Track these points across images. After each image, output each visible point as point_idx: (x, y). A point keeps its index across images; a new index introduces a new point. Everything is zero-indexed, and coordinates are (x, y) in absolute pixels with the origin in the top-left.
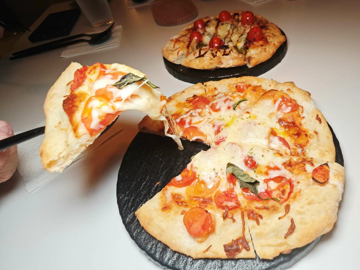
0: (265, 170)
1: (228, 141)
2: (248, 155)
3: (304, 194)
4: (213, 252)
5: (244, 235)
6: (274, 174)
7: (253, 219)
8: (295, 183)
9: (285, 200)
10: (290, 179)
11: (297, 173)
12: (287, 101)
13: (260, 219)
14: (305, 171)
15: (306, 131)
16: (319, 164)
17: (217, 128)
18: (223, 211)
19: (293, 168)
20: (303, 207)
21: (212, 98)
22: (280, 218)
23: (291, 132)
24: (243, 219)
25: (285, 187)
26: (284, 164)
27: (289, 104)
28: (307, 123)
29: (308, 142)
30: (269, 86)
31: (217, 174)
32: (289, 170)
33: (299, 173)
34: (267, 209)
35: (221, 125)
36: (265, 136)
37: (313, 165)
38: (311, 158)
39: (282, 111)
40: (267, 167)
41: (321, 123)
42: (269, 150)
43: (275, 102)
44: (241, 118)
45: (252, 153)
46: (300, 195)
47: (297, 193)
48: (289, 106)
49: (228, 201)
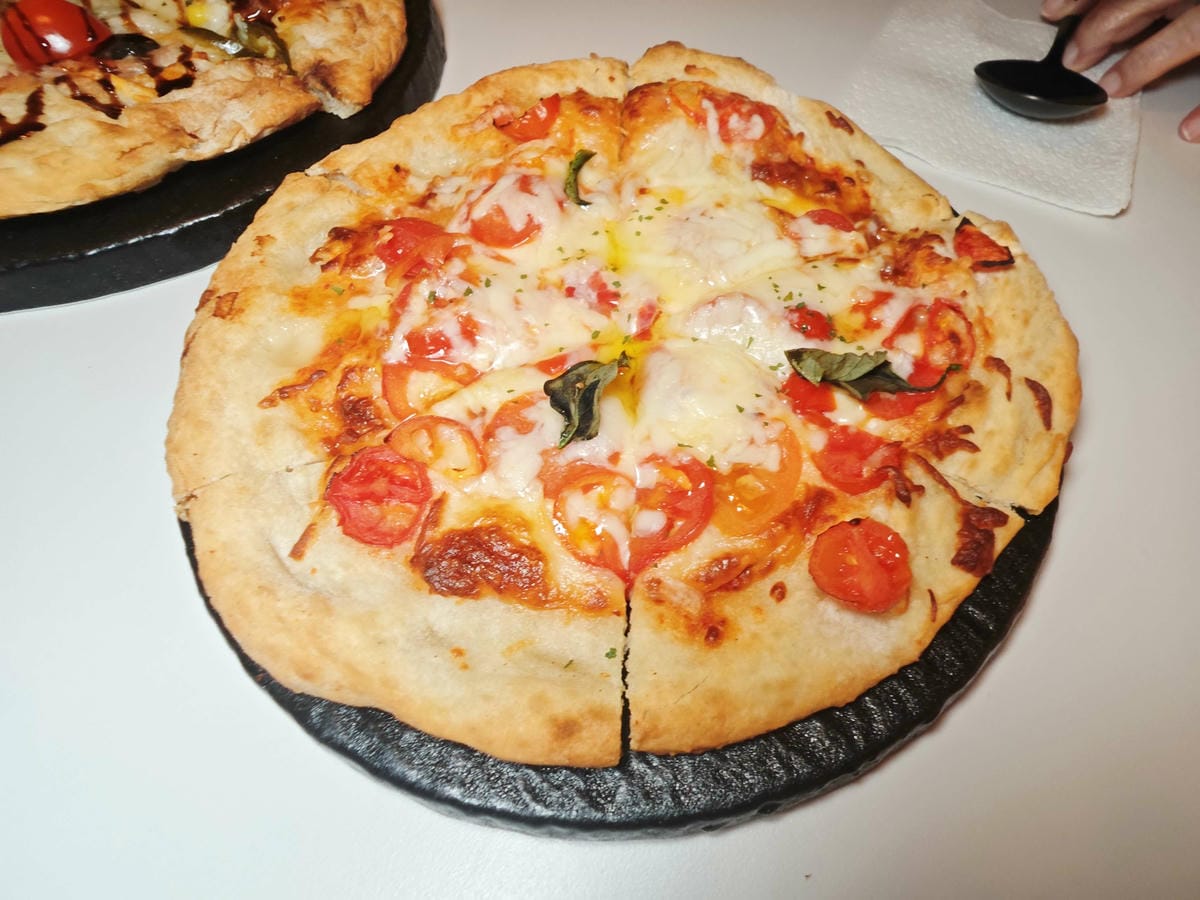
0: (859, 319)
1: (673, 307)
2: (786, 308)
3: (996, 312)
4: (946, 602)
5: (966, 503)
6: (890, 315)
7: (951, 449)
8: (960, 301)
9: (972, 355)
10: (938, 301)
11: (935, 276)
12: (730, 103)
13: (970, 437)
14: (948, 260)
15: (837, 171)
16: (949, 231)
17: (590, 291)
18: (881, 491)
19: (911, 274)
20: (1021, 340)
21: (421, 211)
22: (1009, 395)
23: (809, 190)
24: (931, 471)
25: (943, 326)
26: (883, 275)
27: (745, 109)
28: (823, 148)
29: (866, 195)
30: (608, 82)
31: (761, 414)
32: (906, 284)
33: (942, 272)
34: (960, 401)
35: (597, 274)
36: (770, 230)
37: (942, 241)
38: (912, 230)
39: (744, 140)
40: (856, 308)
41: (851, 131)
42: (811, 264)
43: (700, 119)
44: (641, 218)
45: (790, 296)
46: (991, 321)
47: (982, 320)
48: (750, 114)
49: (864, 457)
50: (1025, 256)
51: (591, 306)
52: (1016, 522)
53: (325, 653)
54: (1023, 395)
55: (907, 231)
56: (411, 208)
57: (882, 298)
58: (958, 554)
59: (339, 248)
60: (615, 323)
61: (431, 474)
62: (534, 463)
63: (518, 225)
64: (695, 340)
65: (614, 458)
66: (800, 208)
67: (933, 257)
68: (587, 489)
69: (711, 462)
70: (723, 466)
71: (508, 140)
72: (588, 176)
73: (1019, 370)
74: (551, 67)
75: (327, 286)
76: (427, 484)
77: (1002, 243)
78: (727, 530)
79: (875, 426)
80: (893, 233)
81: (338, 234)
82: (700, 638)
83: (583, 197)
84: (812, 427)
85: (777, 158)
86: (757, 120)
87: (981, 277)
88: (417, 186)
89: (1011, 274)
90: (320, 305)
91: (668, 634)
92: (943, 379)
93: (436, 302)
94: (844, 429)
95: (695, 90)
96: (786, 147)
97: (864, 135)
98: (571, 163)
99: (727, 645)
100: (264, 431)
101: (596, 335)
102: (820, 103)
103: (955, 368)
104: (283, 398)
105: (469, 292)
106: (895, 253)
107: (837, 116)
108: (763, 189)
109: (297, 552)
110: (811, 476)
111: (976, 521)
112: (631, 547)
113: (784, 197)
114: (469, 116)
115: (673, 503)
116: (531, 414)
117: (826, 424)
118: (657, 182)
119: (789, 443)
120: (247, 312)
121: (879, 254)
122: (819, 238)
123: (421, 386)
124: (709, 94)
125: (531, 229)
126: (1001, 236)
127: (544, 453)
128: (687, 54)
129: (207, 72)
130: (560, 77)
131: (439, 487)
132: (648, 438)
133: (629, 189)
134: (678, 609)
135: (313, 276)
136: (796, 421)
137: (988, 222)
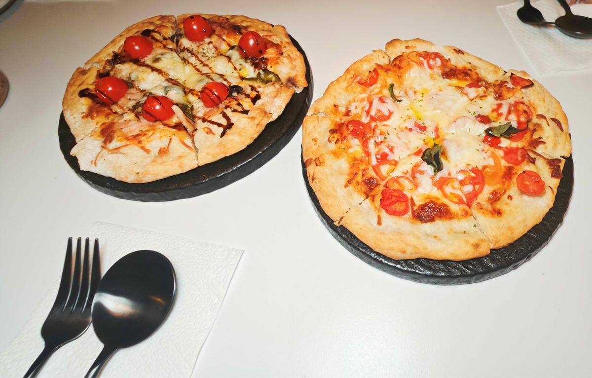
0: (495, 114)
1: (443, 126)
2: (475, 117)
3: (534, 101)
4: (554, 188)
5: (547, 159)
6: (504, 110)
7: (537, 145)
8: (522, 100)
9: (532, 116)
10: (515, 102)
11: (511, 94)
12: (427, 55)
13: (542, 140)
14: (513, 88)
15: (465, 68)
16: (508, 78)
17: (416, 128)
18: (525, 162)
19: (503, 96)
20: (545, 107)
21: (349, 117)
22: (548, 125)
23: (460, 77)
24: (535, 153)
25: (520, 109)
26: (495, 98)
27: (433, 56)
28: (458, 62)
29: (477, 74)
30: (383, 59)
31: (483, 150)
32: (503, 99)
33: (513, 93)
34: (535, 130)
35: (416, 122)
36: (458, 94)
37: (508, 82)
38: (495, 81)
39: (437, 67)
40: (493, 111)
41: (463, 53)
42: (473, 101)
43: (421, 64)
44: (419, 101)
45: (474, 113)
46: (534, 104)
47: (531, 104)
48: (435, 58)
49: (516, 154)
50: (534, 80)
51: (418, 132)
52: (564, 161)
53: (407, 245)
54: (552, 123)
55: (494, 82)
56: (344, 117)
57: (500, 106)
58: (552, 174)
59: (336, 136)
60: (428, 135)
61: (405, 192)
62: (430, 182)
63: (387, 114)
64: (453, 134)
65: (449, 174)
66: (463, 84)
67: (509, 89)
68: (447, 185)
69: (477, 167)
70: (480, 168)
71: (364, 87)
72: (396, 92)
73: (548, 116)
74: (365, 59)
75: (340, 148)
76: (404, 196)
77: (526, 78)
78: (489, 185)
79: (514, 145)
80: (490, 84)
81: (333, 131)
82: (496, 215)
83: (399, 99)
84: (497, 150)
85: (447, 70)
86: (437, 59)
87: (523, 90)
88: (342, 109)
89: (534, 88)
90: (341, 154)
91: (487, 216)
92: (528, 125)
93: (377, 144)
94: (506, 148)
95: (414, 54)
96: (447, 65)
97: (467, 53)
98: (389, 89)
99: (503, 215)
100: (350, 194)
101: (424, 140)
102: (450, 46)
103: (529, 121)
104: (349, 183)
105: (385, 138)
106: (494, 90)
107: (458, 50)
108: (447, 81)
109: (379, 223)
110: (504, 163)
111: (553, 163)
112: (466, 197)
113: (454, 82)
114: (348, 83)
115: (473, 181)
116: (421, 168)
117: (500, 148)
118: (418, 88)
119: (493, 156)
120: (325, 162)
121: (491, 92)
122: (472, 92)
123: (384, 169)
124: (419, 55)
125: (391, 113)
126: (524, 76)
127: (432, 178)
128: (404, 42)
129: (263, 92)
130: (369, 61)
131: (409, 195)
132: (456, 166)
133: (411, 93)
134: (487, 210)
135: (332, 146)
136: (492, 149)
137: (518, 72)
